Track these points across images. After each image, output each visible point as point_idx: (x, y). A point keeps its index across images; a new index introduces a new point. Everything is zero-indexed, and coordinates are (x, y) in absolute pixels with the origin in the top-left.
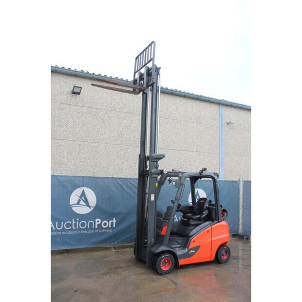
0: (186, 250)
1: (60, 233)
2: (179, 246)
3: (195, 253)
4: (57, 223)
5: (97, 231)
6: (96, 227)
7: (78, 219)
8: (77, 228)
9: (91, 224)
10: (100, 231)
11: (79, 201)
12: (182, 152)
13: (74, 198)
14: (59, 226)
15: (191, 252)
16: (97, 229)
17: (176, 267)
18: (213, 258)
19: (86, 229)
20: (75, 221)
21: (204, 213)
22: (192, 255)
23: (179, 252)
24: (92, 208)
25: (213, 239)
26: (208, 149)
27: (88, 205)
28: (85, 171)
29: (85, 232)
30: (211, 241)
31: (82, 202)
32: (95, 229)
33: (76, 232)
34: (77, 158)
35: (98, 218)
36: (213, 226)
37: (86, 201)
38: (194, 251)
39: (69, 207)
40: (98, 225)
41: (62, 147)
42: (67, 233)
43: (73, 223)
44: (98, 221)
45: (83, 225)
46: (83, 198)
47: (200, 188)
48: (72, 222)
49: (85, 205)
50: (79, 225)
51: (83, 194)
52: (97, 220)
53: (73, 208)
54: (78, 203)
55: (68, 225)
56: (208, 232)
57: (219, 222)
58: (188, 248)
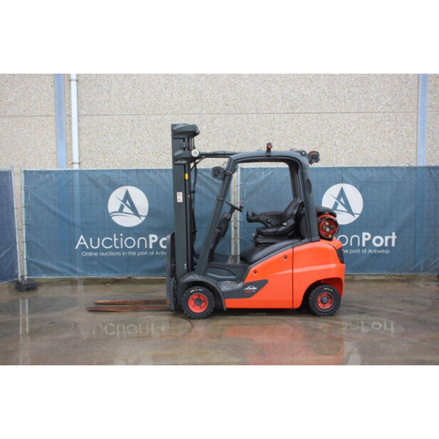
0: (240, 285)
1: (96, 254)
2: (233, 277)
3: (257, 291)
4: (91, 239)
5: (153, 253)
6: (151, 247)
7: (121, 235)
8: (122, 247)
9: (142, 241)
10: (157, 253)
11: (122, 207)
12: (325, 116)
13: (114, 202)
14: (95, 244)
15: (249, 288)
16: (151, 250)
17: (218, 311)
18: (298, 304)
19: (135, 249)
20: (118, 237)
21: (285, 224)
22: (251, 294)
23: (225, 287)
24: (143, 218)
25: (296, 271)
26: (387, 105)
27: (136, 213)
28: (143, 162)
29: (134, 253)
30: (293, 273)
31: (126, 209)
32: (149, 250)
33: (119, 254)
34: (129, 142)
35: (153, 234)
36: (296, 249)
37: (133, 208)
38: (255, 288)
39: (107, 217)
40: (153, 244)
41: (105, 127)
42: (106, 254)
43: (115, 239)
44: (153, 238)
45: (130, 242)
46: (128, 203)
47: (346, 182)
48: (113, 239)
49: (132, 212)
50: (124, 242)
51: (127, 197)
52: (151, 236)
53: (113, 218)
54: (121, 210)
55: (108, 243)
56: (285, 258)
57: (311, 242)
58: (244, 281)
